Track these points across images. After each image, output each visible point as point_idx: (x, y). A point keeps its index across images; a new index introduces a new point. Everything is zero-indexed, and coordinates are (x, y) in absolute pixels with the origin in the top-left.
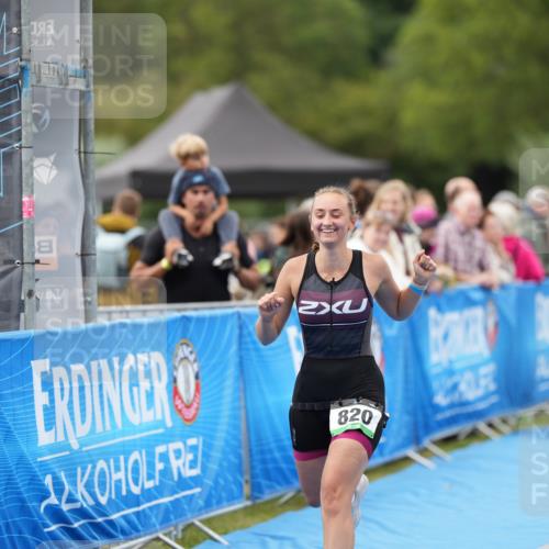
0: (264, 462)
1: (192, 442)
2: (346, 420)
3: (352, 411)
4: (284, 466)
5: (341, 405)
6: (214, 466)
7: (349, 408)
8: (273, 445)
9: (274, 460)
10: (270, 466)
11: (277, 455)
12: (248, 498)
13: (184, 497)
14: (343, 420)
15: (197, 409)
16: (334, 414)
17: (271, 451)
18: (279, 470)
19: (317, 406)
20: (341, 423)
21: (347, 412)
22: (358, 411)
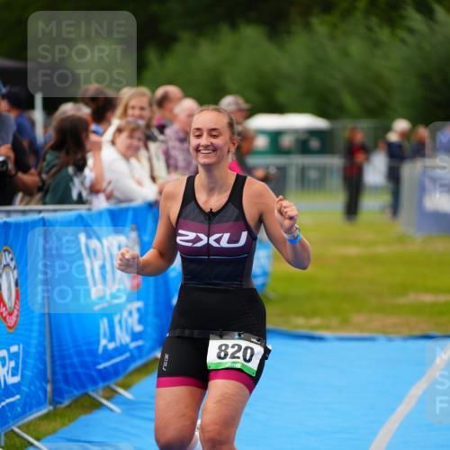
0: (63, 366)
1: (14, 349)
2: (226, 355)
3: (233, 347)
4: (80, 370)
5: (221, 337)
6: (28, 373)
7: (230, 342)
8: (72, 351)
9: (73, 365)
10: (69, 371)
11: (76, 360)
12: (51, 403)
13: (8, 404)
14: (222, 354)
15: (17, 316)
16: (214, 346)
17: (70, 356)
18: (77, 374)
19: (196, 334)
20: (219, 357)
21: (227, 346)
22: (240, 347)
